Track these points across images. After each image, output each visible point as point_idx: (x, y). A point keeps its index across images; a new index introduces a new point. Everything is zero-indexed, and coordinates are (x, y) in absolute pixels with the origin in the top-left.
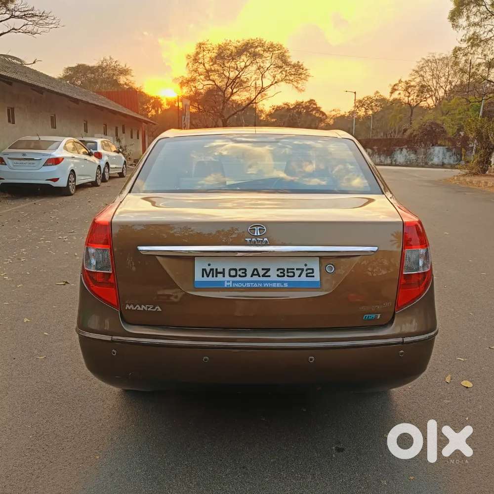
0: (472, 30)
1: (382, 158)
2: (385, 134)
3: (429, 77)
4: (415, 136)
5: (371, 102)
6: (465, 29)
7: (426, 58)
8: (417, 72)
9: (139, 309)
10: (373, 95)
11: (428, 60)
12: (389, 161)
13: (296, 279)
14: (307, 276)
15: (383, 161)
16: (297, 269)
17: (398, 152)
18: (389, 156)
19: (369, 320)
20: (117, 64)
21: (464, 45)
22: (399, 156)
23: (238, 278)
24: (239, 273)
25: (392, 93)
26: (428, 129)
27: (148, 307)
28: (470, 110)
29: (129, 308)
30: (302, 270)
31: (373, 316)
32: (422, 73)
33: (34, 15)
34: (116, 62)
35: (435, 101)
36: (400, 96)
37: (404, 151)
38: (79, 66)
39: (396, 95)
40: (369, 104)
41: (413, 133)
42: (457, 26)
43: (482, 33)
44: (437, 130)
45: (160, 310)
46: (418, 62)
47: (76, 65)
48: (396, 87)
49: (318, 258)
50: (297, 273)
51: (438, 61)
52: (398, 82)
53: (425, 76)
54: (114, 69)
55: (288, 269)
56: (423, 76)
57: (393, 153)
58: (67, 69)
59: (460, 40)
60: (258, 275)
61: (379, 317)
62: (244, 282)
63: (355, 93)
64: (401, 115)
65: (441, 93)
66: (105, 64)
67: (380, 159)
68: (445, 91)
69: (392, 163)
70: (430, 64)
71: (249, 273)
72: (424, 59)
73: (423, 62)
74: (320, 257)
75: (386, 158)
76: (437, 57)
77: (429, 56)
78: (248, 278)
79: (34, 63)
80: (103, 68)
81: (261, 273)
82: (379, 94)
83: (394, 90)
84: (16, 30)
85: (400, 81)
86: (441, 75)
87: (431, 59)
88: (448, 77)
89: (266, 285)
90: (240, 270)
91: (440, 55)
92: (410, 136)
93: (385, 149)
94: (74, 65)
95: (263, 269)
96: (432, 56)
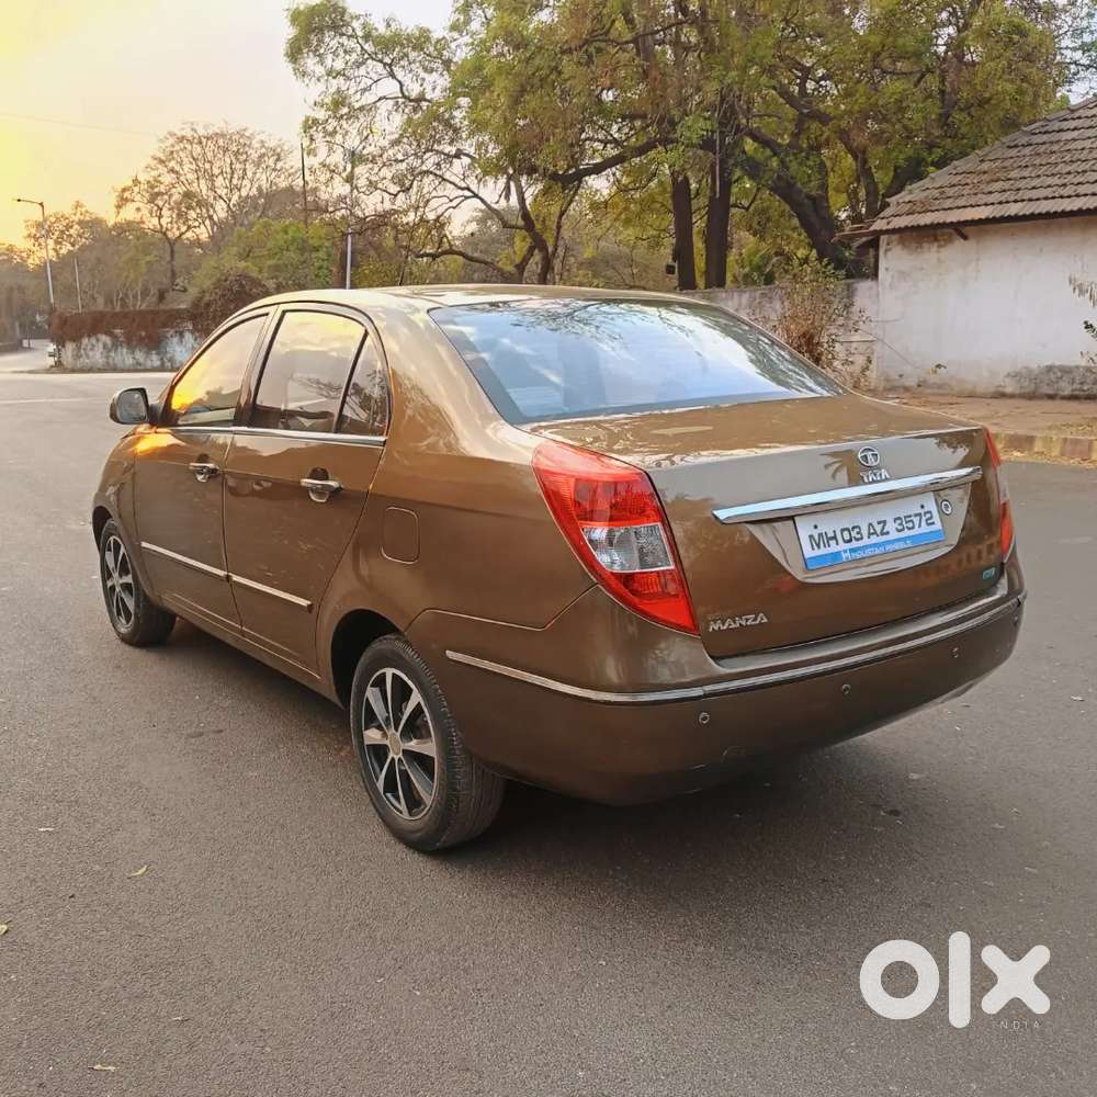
0: (335, 84)
1: (140, 355)
2: (109, 300)
3: (191, 176)
4: (208, 305)
5: (69, 227)
6: (322, 80)
7: (179, 134)
8: (162, 162)
9: (733, 626)
10: (71, 212)
11: (183, 137)
12: (155, 360)
13: (916, 531)
14: (928, 524)
15: (142, 360)
16: (915, 515)
17: (175, 340)
18: (154, 349)
21: (321, 114)
22: (178, 349)
23: (854, 544)
24: (854, 534)
25: (119, 207)
26: (236, 288)
27: (747, 620)
28: (292, 248)
29: (716, 628)
30: (920, 514)
32: (172, 164)
35: (209, 228)
36: (140, 214)
37: (188, 337)
39: (129, 213)
40: (62, 232)
41: (201, 298)
42: (304, 74)
43: (352, 91)
44: (254, 290)
45: (765, 620)
46: (161, 141)
48: (126, 195)
49: (931, 493)
50: (916, 520)
51: (204, 141)
52: (130, 183)
53: (181, 172)
55: (905, 517)
56: (177, 173)
57: (163, 343)
59: (313, 102)
60: (875, 533)
62: (862, 548)
63: (41, 204)
64: (148, 258)
65: (220, 211)
67: (134, 358)
68: (229, 206)
69: (163, 364)
70: (189, 147)
71: (865, 532)
72: (172, 134)
73: (171, 141)
74: (933, 491)
75: (148, 353)
76: (202, 132)
77: (183, 129)
78: (866, 541)
81: (878, 528)
82: (83, 210)
83: (123, 201)
85: (136, 182)
86: (216, 171)
87: (189, 134)
88: (232, 178)
89: (889, 548)
90: (853, 528)
91: (206, 127)
92: (196, 304)
93: (143, 334)
95: (879, 523)
96: (192, 129)
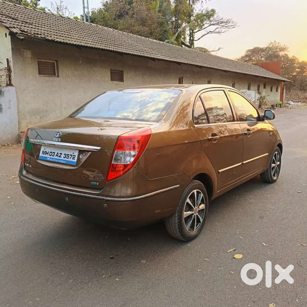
9: (27, 165)
13: (69, 160)
14: (73, 159)
16: (70, 155)
19: (93, 185)
20: (279, 44)
23: (52, 157)
24: (53, 154)
27: (29, 165)
30: (72, 155)
31: (95, 183)
33: (222, 22)
34: (278, 43)
38: (255, 48)
45: (31, 167)
47: (253, 48)
49: (78, 150)
50: (70, 156)
54: (277, 48)
55: (68, 155)
58: (248, 51)
60: (58, 156)
61: (98, 184)
62: (53, 159)
66: (271, 45)
71: (55, 155)
74: (79, 150)
78: (55, 157)
79: (219, 50)
80: (270, 48)
84: (211, 32)
89: (59, 161)
94: (252, 48)
95: (60, 154)
